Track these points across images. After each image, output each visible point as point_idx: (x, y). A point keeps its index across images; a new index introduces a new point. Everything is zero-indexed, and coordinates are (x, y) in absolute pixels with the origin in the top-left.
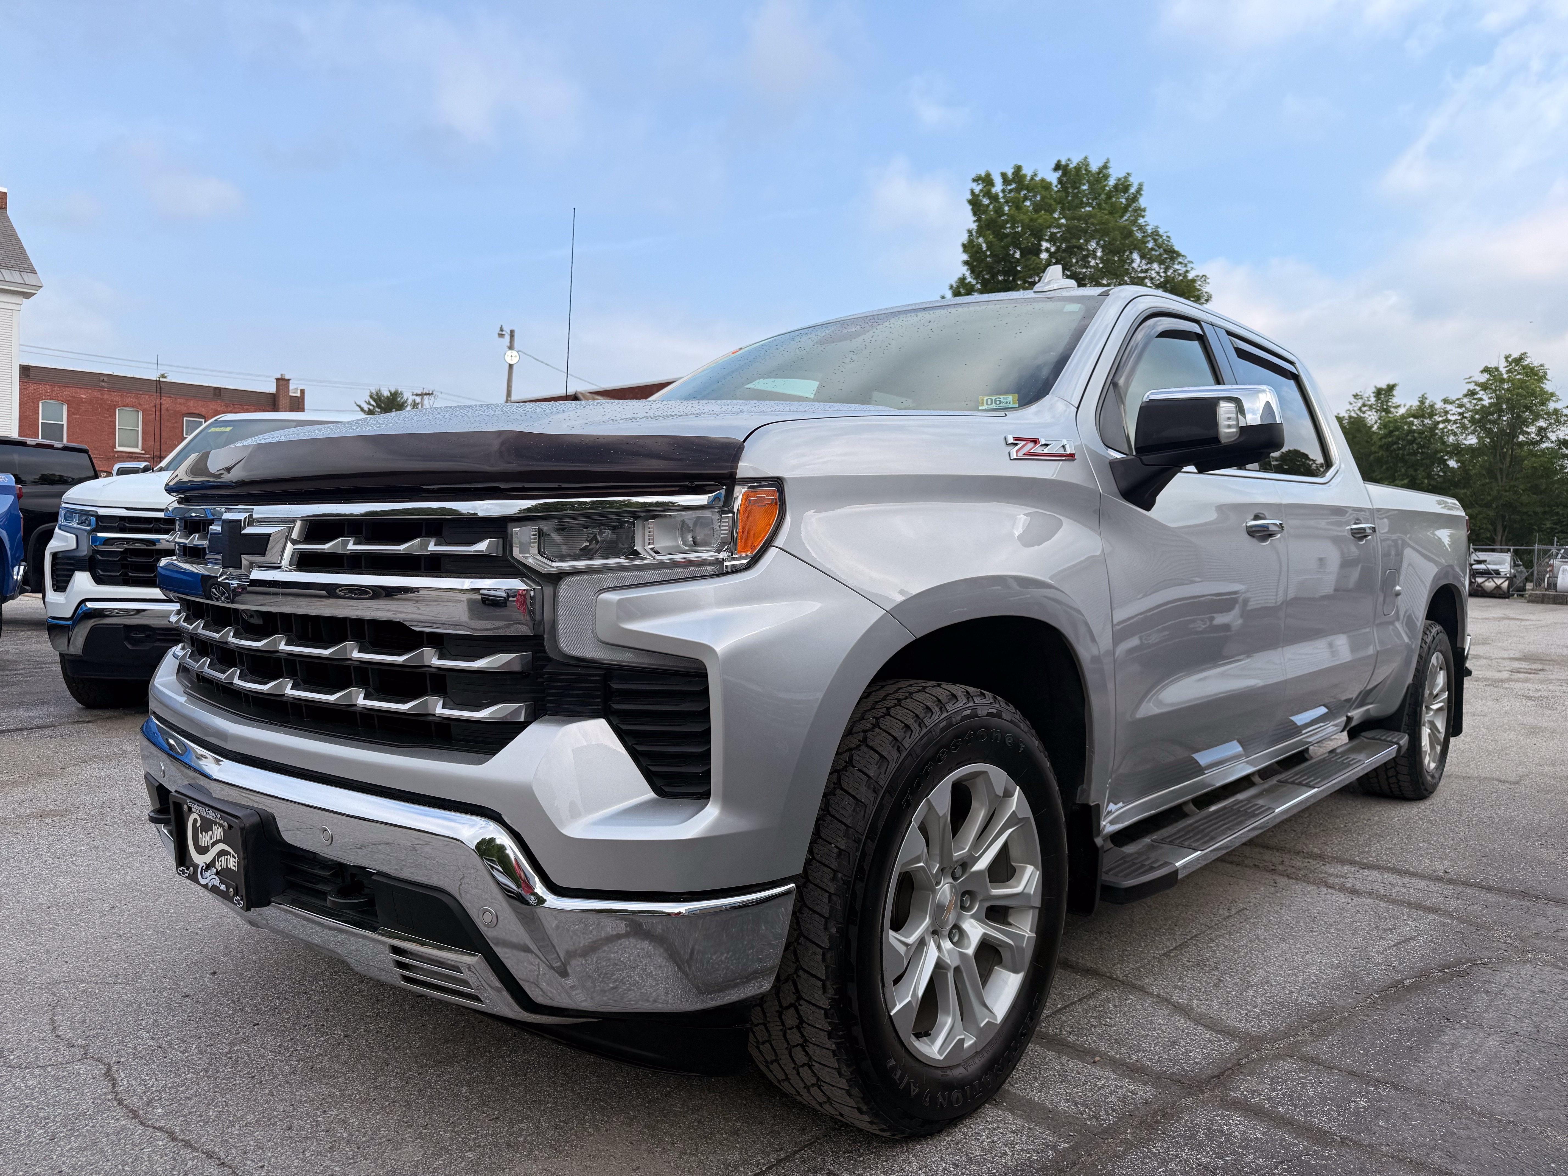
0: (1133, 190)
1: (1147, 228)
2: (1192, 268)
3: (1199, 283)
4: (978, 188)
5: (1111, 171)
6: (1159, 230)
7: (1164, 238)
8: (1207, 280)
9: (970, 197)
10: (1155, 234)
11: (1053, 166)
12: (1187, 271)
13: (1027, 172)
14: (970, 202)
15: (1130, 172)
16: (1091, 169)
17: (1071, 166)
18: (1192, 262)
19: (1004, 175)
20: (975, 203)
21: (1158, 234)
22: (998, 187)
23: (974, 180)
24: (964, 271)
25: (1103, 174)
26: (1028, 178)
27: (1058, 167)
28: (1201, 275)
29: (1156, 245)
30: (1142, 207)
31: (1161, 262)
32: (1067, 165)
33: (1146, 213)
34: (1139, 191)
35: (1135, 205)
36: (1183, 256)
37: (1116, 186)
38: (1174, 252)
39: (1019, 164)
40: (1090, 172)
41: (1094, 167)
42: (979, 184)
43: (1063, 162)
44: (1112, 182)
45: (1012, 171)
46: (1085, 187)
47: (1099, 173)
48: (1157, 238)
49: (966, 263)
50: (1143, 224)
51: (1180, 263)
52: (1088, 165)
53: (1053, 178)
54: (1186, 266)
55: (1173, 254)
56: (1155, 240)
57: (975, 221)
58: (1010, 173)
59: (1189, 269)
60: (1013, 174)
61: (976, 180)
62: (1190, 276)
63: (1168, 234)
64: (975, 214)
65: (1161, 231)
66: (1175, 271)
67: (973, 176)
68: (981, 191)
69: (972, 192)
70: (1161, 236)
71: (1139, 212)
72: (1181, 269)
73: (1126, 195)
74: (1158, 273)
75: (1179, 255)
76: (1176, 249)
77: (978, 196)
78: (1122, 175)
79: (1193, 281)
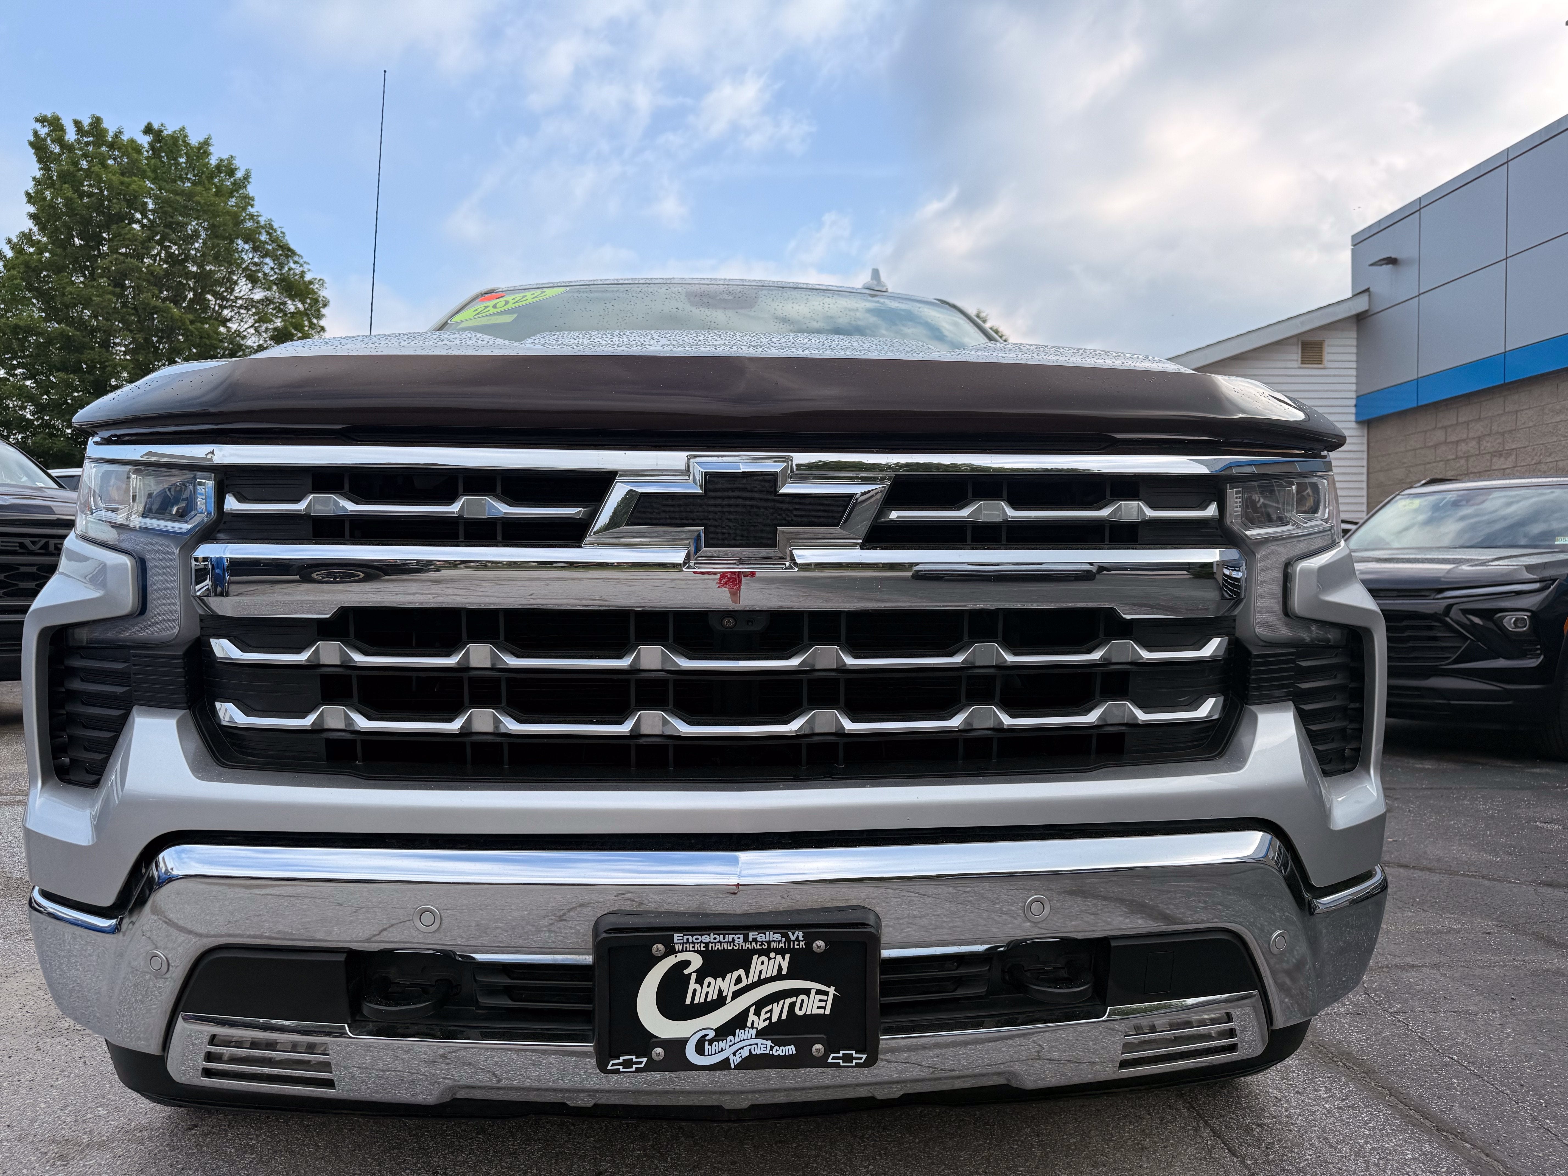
0: (239, 174)
1: (260, 219)
2: (309, 270)
3: (317, 286)
4: (43, 131)
5: (212, 149)
6: (273, 223)
7: (279, 233)
8: (325, 285)
9: (32, 139)
10: (269, 228)
11: (143, 127)
12: (303, 272)
13: (110, 126)
14: (32, 144)
15: (234, 155)
16: (190, 142)
17: (165, 133)
18: (308, 264)
19: (77, 124)
20: (38, 145)
21: (271, 227)
22: (71, 135)
23: (37, 120)
24: (28, 225)
25: (203, 150)
26: (111, 134)
27: (148, 130)
28: (319, 279)
29: (270, 240)
30: (251, 195)
31: (275, 258)
32: (161, 131)
33: (255, 203)
34: (247, 177)
35: (241, 191)
36: (299, 255)
37: (218, 167)
38: (289, 249)
39: (98, 115)
40: (189, 144)
41: (194, 140)
42: (44, 126)
43: (156, 126)
44: (213, 161)
45: (90, 121)
46: (182, 160)
47: (199, 149)
48: (271, 231)
49: (33, 217)
50: (256, 214)
51: (295, 262)
52: (186, 136)
53: (145, 141)
54: (301, 265)
55: (289, 252)
56: (268, 233)
57: (41, 169)
58: (86, 122)
59: (306, 270)
60: (91, 124)
61: (42, 120)
62: (308, 277)
63: (283, 230)
64: (40, 161)
65: (275, 226)
66: (290, 269)
67: (37, 115)
68: (48, 135)
69: (36, 134)
70: (275, 231)
71: (248, 201)
72: (298, 270)
73: (232, 179)
74: (272, 269)
75: (294, 253)
76: (292, 247)
77: (45, 140)
78: (225, 156)
79: (311, 282)
